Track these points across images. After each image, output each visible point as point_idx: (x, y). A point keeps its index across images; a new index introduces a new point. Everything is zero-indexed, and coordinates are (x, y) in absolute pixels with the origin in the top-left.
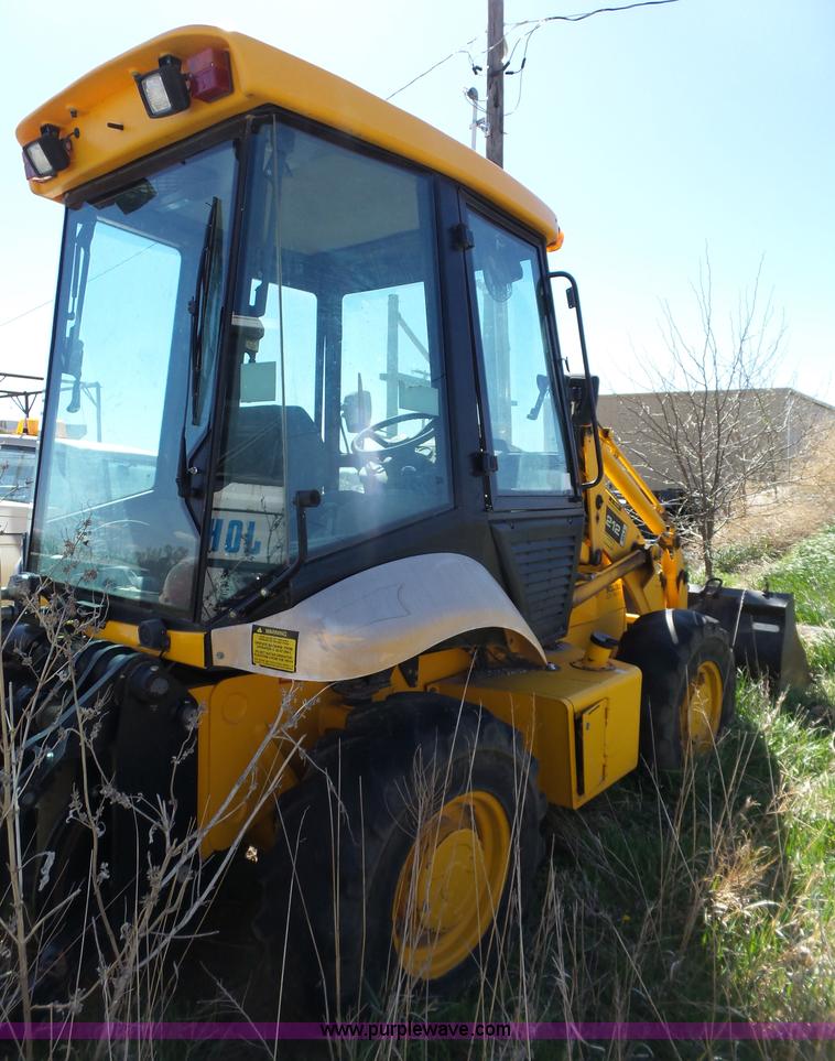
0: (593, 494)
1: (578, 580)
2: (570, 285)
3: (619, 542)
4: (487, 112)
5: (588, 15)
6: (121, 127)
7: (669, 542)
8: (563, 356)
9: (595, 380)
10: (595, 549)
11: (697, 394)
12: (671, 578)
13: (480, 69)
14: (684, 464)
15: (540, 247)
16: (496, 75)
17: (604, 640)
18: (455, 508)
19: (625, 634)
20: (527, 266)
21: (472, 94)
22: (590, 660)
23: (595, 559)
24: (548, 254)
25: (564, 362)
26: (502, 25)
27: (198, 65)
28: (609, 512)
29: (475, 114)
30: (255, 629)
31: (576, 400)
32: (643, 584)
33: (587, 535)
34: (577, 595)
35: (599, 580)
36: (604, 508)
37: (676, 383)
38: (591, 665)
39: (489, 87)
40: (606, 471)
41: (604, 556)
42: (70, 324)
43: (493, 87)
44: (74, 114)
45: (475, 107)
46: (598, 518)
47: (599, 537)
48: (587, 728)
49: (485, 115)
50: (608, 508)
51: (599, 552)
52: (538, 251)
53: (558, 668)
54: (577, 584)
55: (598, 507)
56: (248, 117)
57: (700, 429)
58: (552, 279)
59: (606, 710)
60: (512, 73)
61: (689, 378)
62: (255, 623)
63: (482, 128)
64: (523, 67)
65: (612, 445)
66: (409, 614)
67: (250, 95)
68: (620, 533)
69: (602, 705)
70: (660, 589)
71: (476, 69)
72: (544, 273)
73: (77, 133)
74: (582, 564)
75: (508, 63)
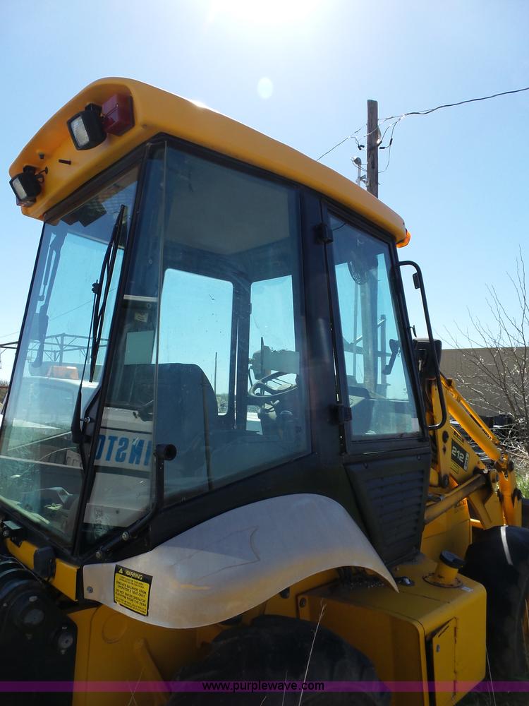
0: (440, 433)
1: (429, 501)
2: (415, 271)
3: (463, 467)
4: (367, 171)
5: (433, 110)
6: (69, 163)
7: (504, 466)
8: (411, 325)
9: (439, 343)
10: (443, 474)
11: (518, 349)
12: (507, 495)
13: (363, 147)
14: (512, 399)
15: (391, 245)
16: (373, 150)
17: (451, 560)
18: (312, 453)
19: (470, 546)
20: (381, 259)
21: (358, 161)
22: (441, 577)
23: (444, 482)
24: (398, 249)
25: (411, 329)
26: (377, 120)
27: (110, 108)
28: (454, 444)
29: (359, 173)
30: (117, 570)
31: (422, 359)
32: (484, 501)
33: (436, 461)
34: (428, 514)
35: (448, 500)
36: (449, 441)
37: (501, 342)
38: (441, 581)
39: (369, 156)
40: (450, 412)
41: (451, 479)
42: (40, 304)
43: (371, 156)
44: (42, 156)
45: (360, 168)
46: (444, 450)
47: (446, 463)
48: (437, 651)
49: (366, 173)
50: (453, 440)
51: (446, 477)
52: (389, 245)
53: (412, 583)
54: (427, 504)
55: (445, 440)
56: (148, 144)
57: (522, 375)
58: (401, 267)
59: (455, 629)
60: (384, 148)
61: (512, 339)
62: (118, 563)
63: (364, 181)
64: (391, 144)
65: (455, 391)
66: (259, 559)
67: (145, 126)
68: (464, 460)
69: (452, 624)
70: (498, 504)
71: (360, 147)
72: (395, 263)
73: (46, 170)
74: (431, 486)
75: (381, 142)
